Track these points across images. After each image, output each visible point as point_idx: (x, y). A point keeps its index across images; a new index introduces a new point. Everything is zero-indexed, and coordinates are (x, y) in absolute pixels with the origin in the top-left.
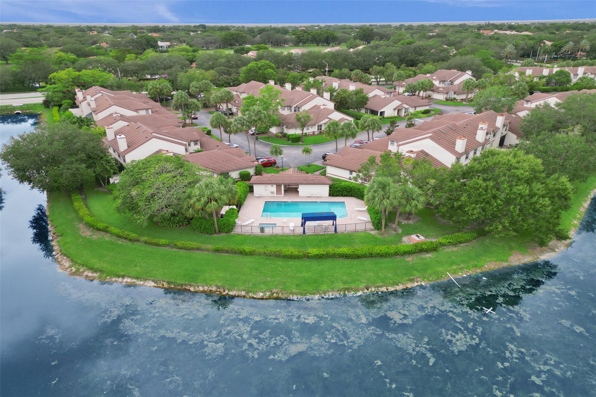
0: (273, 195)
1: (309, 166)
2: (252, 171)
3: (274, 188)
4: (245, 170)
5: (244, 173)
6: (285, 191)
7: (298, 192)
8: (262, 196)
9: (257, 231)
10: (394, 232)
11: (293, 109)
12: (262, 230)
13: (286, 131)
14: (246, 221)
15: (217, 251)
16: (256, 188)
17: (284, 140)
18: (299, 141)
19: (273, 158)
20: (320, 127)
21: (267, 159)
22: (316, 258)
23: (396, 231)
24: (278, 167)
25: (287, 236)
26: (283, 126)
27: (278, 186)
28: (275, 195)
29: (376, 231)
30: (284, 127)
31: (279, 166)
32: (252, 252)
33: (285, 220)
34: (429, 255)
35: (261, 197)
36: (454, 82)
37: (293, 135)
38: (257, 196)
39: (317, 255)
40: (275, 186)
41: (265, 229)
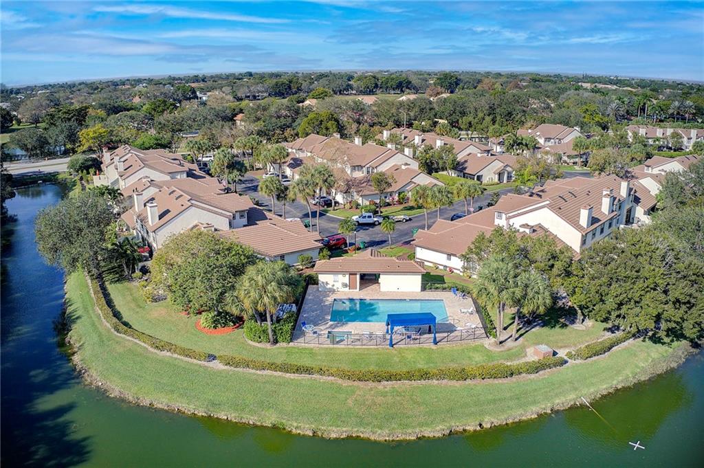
0: (345, 290)
1: (391, 249)
3: (346, 279)
4: (306, 253)
6: (362, 283)
7: (379, 283)
9: (326, 341)
11: (365, 169)
12: (333, 340)
16: (321, 278)
23: (514, 341)
25: (369, 349)
27: (352, 275)
28: (348, 289)
36: (562, 140)
40: (347, 275)
41: (337, 339)
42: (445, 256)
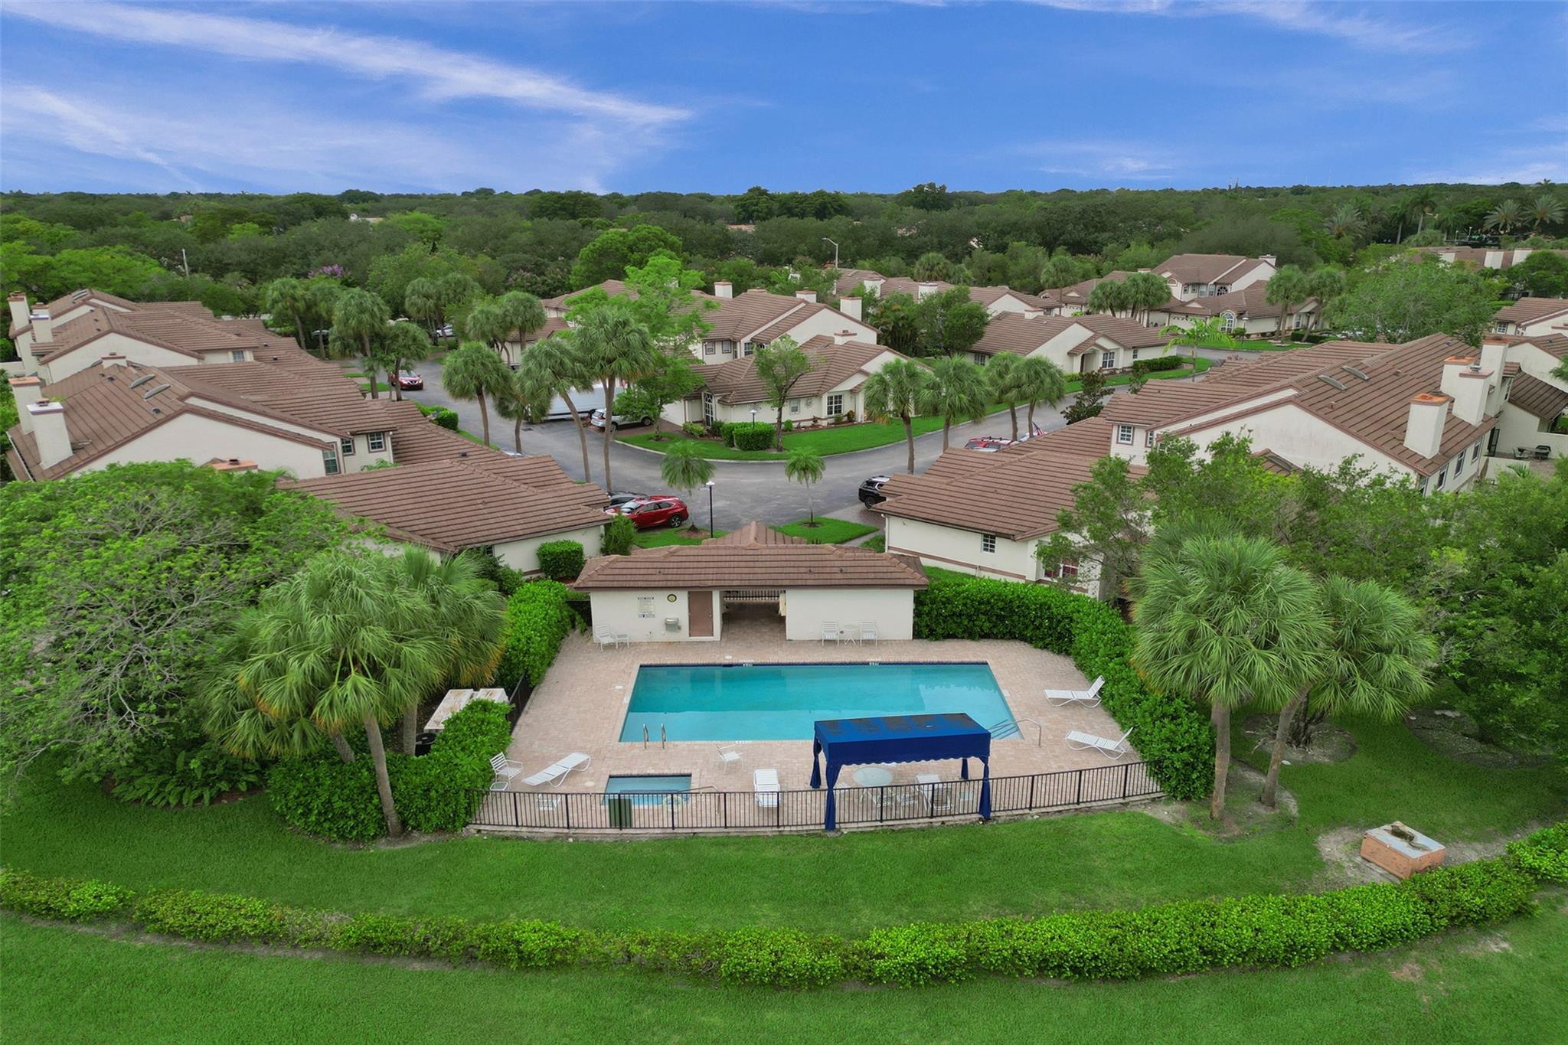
0: (673, 637)
1: (813, 524)
2: (589, 542)
3: (679, 608)
4: (561, 538)
5: (558, 549)
6: (728, 618)
7: (782, 620)
8: (626, 640)
9: (595, 818)
10: (1263, 811)
11: (741, 349)
12: (620, 812)
13: (722, 415)
14: (544, 762)
15: (368, 947)
16: (602, 607)
17: (716, 445)
18: (768, 447)
19: (674, 495)
20: (836, 402)
21: (651, 498)
22: (915, 983)
23: (1273, 805)
24: (693, 529)
25: (747, 840)
26: (709, 398)
27: (699, 597)
28: (684, 635)
29: (1176, 806)
30: (715, 401)
31: (697, 525)
32: (555, 950)
33: (731, 756)
34: (1496, 946)
35: (623, 645)
36: (1228, 287)
37: (745, 425)
38: (606, 641)
39: (921, 967)
40: (683, 598)
41: (635, 807)
42: (977, 541)
